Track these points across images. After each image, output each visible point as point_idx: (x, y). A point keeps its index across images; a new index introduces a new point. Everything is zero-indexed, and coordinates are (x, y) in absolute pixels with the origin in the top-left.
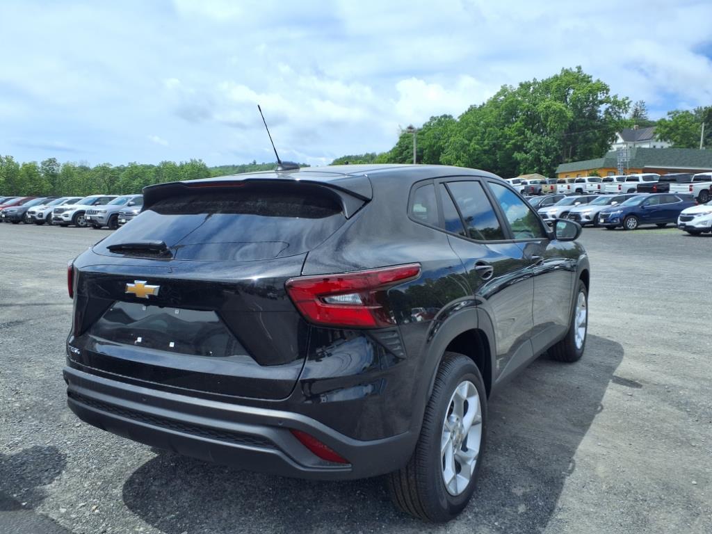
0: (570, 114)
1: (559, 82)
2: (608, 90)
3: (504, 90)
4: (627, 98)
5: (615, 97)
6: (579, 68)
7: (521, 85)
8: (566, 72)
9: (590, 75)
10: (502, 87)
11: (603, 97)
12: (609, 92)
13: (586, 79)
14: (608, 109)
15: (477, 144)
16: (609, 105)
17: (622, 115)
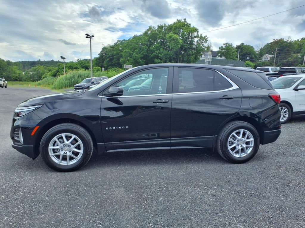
0: (181, 41)
1: (175, 25)
2: (198, 32)
3: (150, 28)
4: (206, 36)
5: (201, 35)
6: (185, 19)
7: (159, 26)
8: (179, 21)
9: (190, 23)
10: (149, 27)
11: (196, 35)
12: (199, 33)
13: (188, 25)
14: (198, 41)
15: (137, 53)
16: (198, 39)
17: (204, 44)
